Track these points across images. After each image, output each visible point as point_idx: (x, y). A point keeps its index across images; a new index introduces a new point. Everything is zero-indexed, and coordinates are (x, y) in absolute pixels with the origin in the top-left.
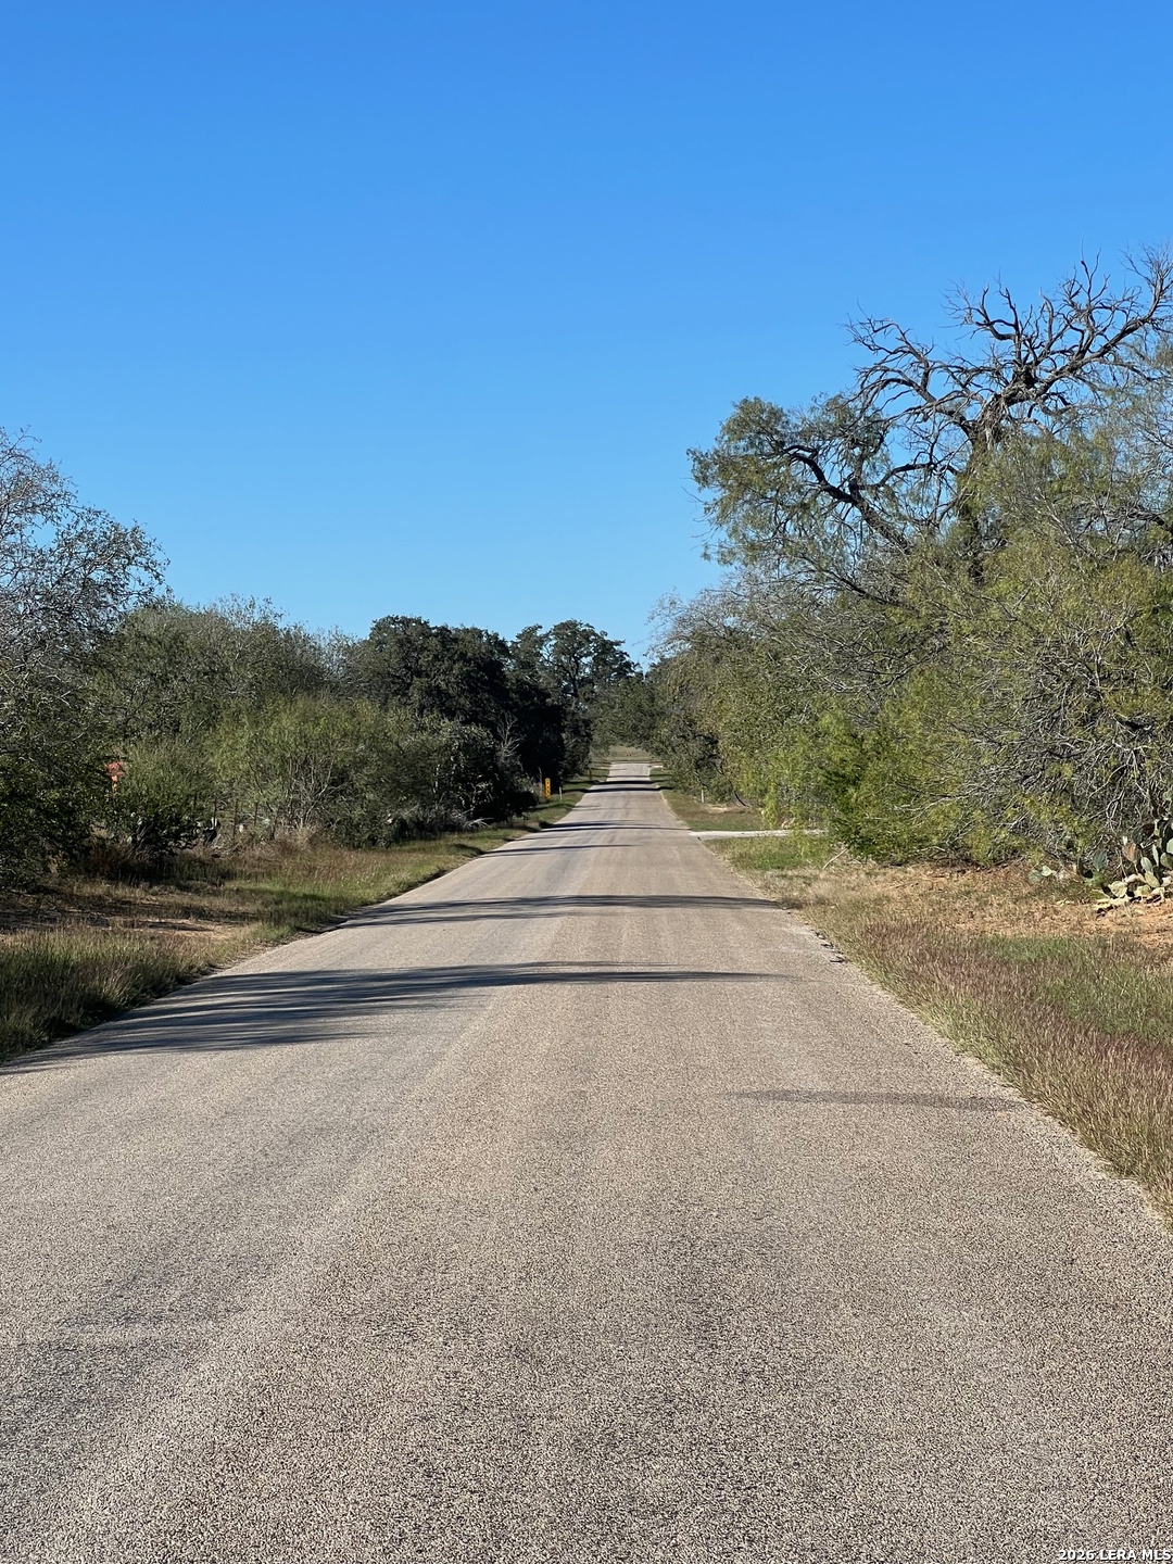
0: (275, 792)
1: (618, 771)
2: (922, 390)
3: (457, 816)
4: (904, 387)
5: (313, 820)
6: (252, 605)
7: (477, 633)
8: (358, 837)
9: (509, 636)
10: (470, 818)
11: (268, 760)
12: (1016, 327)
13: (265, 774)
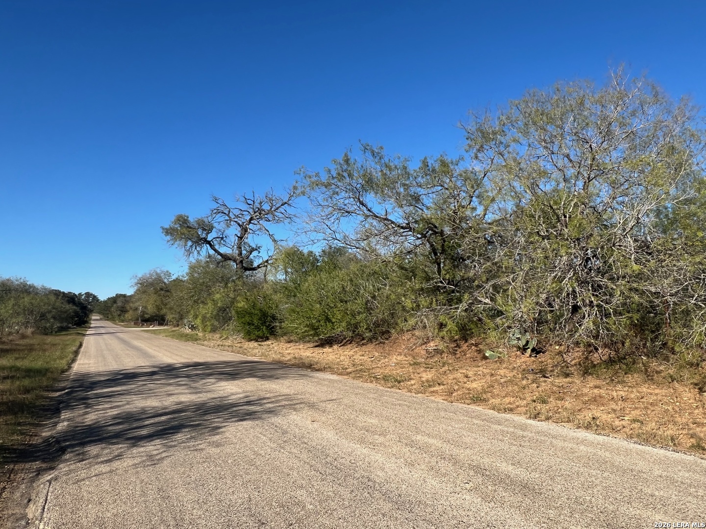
0: (21, 319)
1: (93, 318)
2: (228, 215)
3: (70, 325)
4: (223, 214)
5: (33, 327)
6: (21, 279)
7: (71, 293)
8: (46, 332)
9: (77, 293)
10: (73, 326)
11: (19, 310)
12: (254, 201)
13: (18, 314)
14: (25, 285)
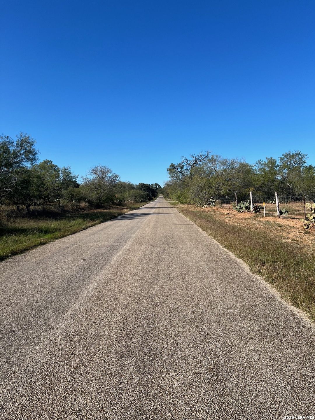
0: (130, 198)
1: (160, 196)
2: (187, 163)
3: (146, 200)
5: (134, 200)
8: (137, 202)
9: (151, 185)
11: (130, 195)
12: (195, 157)
14: (130, 184)
